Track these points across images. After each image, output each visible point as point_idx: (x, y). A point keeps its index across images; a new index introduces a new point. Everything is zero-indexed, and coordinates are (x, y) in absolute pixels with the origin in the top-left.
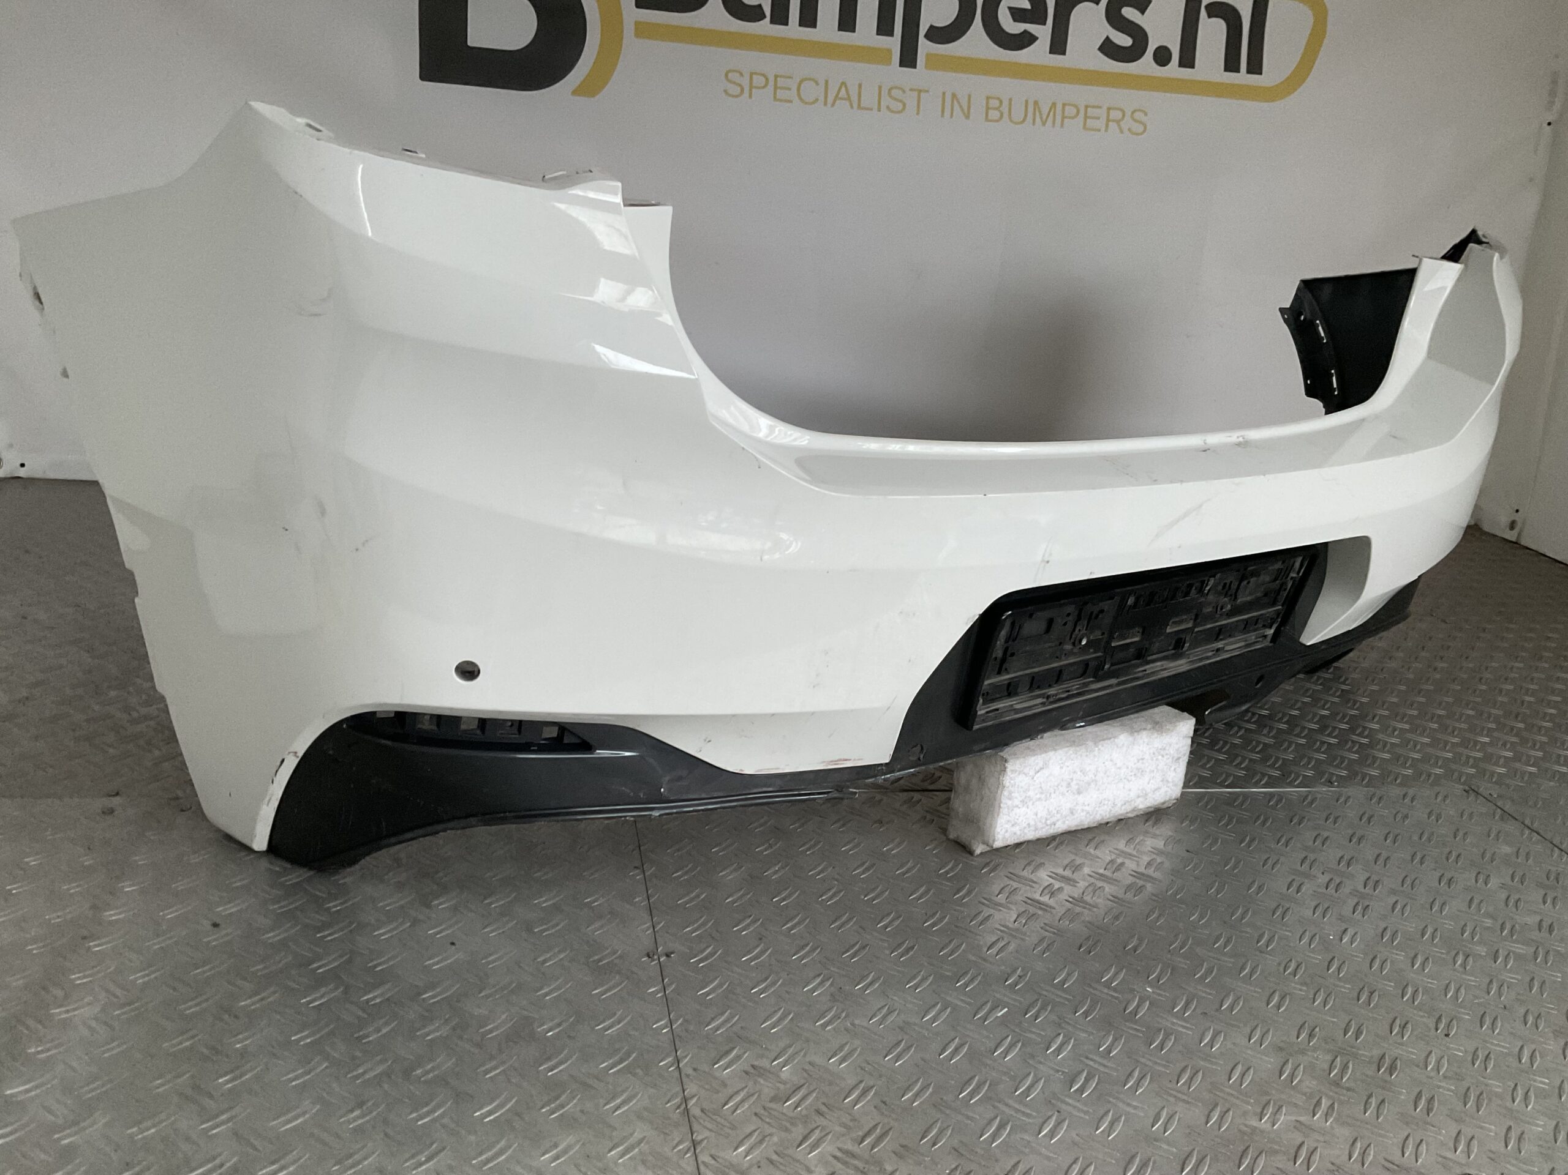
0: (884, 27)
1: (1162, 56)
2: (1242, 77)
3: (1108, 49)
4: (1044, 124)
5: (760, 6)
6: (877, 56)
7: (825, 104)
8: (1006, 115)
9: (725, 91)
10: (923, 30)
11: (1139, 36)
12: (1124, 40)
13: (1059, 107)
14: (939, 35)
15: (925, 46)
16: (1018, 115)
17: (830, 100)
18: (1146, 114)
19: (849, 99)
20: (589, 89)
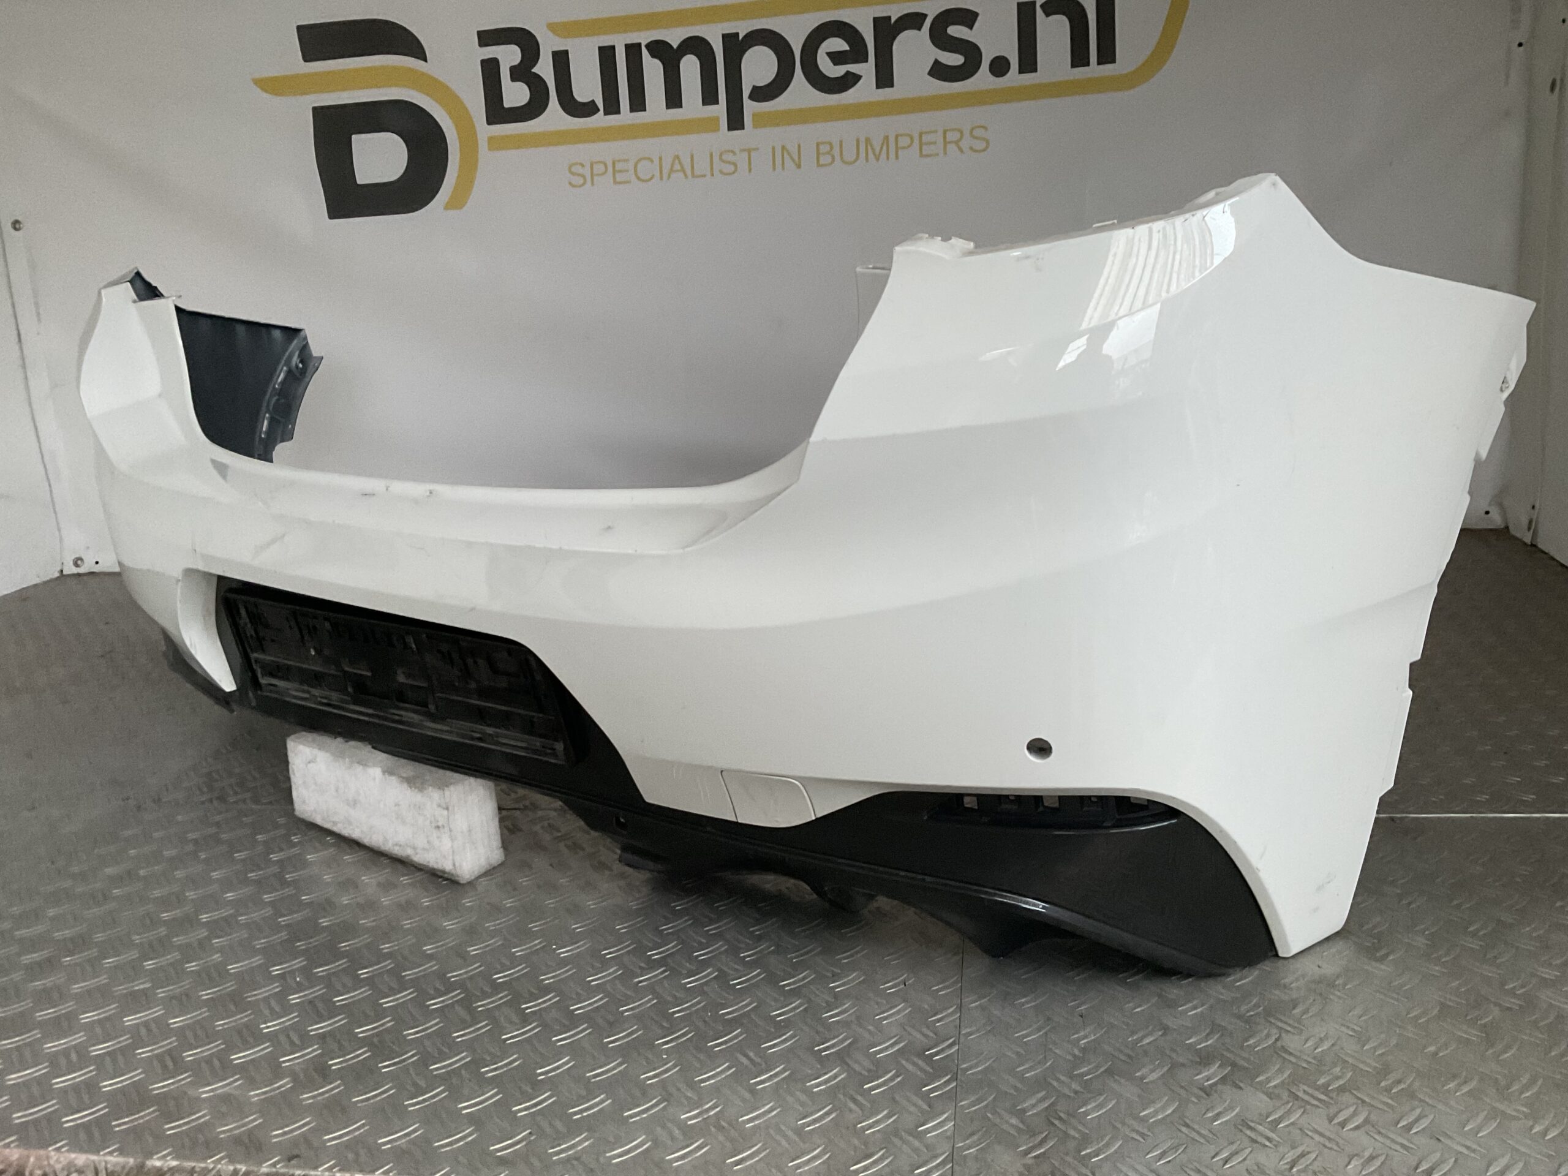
0: (709, 97)
1: (999, 67)
2: (1094, 70)
3: (939, 71)
4: (878, 159)
5: (593, 101)
6: (709, 125)
7: (661, 178)
8: (837, 158)
9: (570, 183)
10: (746, 93)
11: (972, 53)
12: (955, 59)
13: (892, 140)
14: (761, 94)
15: (750, 107)
16: (850, 155)
17: (665, 174)
18: (985, 128)
19: (683, 170)
20: (457, 202)
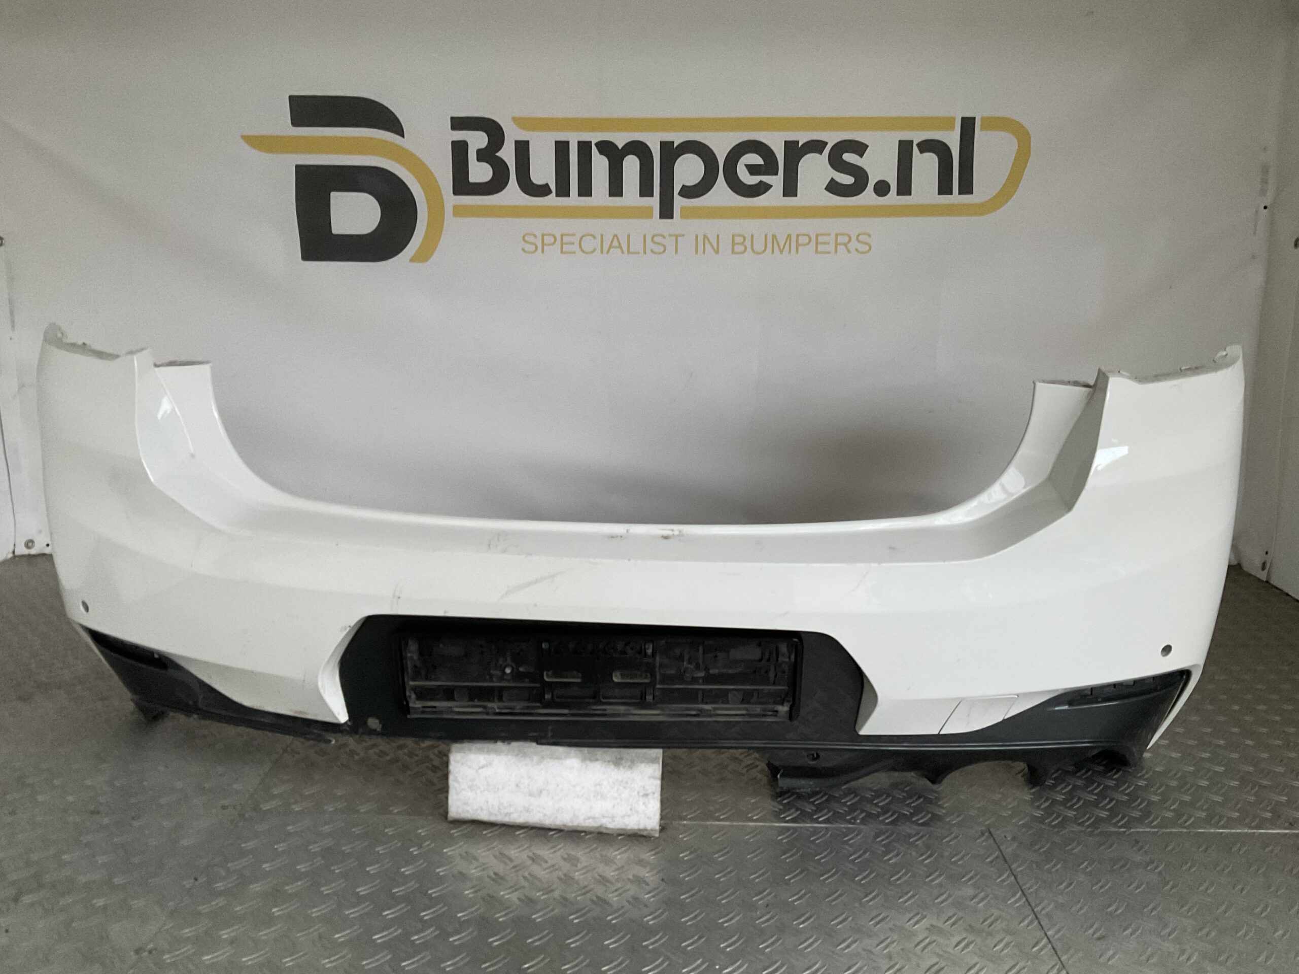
0: (646, 190)
1: (882, 189)
2: (956, 198)
3: (833, 187)
4: (781, 252)
5: (547, 184)
6: (645, 213)
7: (602, 252)
8: (749, 249)
9: (523, 250)
10: (677, 189)
11: (861, 176)
12: (847, 180)
13: (794, 238)
14: (689, 192)
15: (679, 202)
16: (759, 247)
17: (605, 249)
18: (869, 236)
19: (620, 247)
20: (423, 256)
